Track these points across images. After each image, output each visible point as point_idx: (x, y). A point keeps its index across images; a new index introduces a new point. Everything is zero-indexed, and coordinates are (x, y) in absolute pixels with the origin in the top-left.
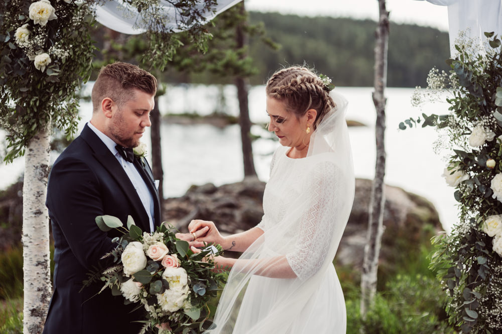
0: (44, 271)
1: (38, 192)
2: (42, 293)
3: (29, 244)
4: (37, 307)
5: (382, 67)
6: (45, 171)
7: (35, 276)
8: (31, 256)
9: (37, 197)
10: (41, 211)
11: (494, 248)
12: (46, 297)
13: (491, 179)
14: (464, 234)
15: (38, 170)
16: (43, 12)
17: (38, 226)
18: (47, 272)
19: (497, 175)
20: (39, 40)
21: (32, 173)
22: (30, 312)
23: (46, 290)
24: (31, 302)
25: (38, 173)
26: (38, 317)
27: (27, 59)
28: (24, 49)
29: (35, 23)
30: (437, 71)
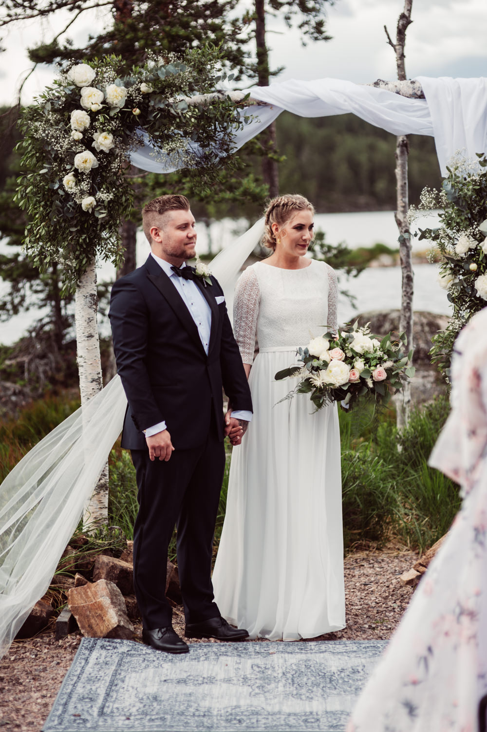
0: (98, 387)
1: (89, 318)
3: (84, 364)
5: (403, 187)
6: (94, 299)
7: (91, 391)
8: (86, 375)
9: (88, 322)
10: (93, 334)
13: (474, 281)
14: (456, 329)
15: (88, 299)
16: (86, 161)
17: (91, 348)
19: (480, 277)
20: (84, 186)
21: (83, 302)
25: (88, 302)
27: (75, 202)
28: (72, 194)
29: (80, 171)
30: (429, 189)
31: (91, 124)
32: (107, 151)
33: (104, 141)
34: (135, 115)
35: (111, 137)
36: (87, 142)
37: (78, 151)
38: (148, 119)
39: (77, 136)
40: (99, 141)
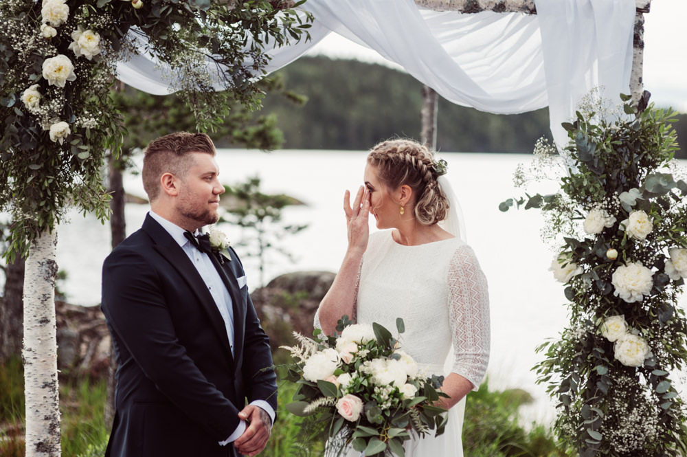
0: (51, 394)
1: (44, 295)
2: (50, 422)
3: (33, 361)
4: (45, 440)
6: (53, 268)
7: (42, 401)
8: (35, 376)
9: (43, 301)
10: (48, 319)
11: (617, 356)
12: (55, 427)
13: (611, 274)
14: (578, 339)
15: (44, 267)
16: (60, 70)
17: (44, 338)
18: (56, 396)
19: (619, 268)
20: (55, 105)
21: (37, 271)
22: (35, 447)
23: (55, 418)
24: (36, 434)
25: (44, 271)
26: (45, 453)
27: (40, 128)
28: (37, 116)
29: (50, 84)
30: (546, 140)
31: (71, 17)
32: (89, 57)
33: (86, 42)
34: (133, 8)
35: (97, 38)
36: (62, 44)
37: (47, 54)
38: (150, 16)
39: (48, 32)
40: (79, 42)
